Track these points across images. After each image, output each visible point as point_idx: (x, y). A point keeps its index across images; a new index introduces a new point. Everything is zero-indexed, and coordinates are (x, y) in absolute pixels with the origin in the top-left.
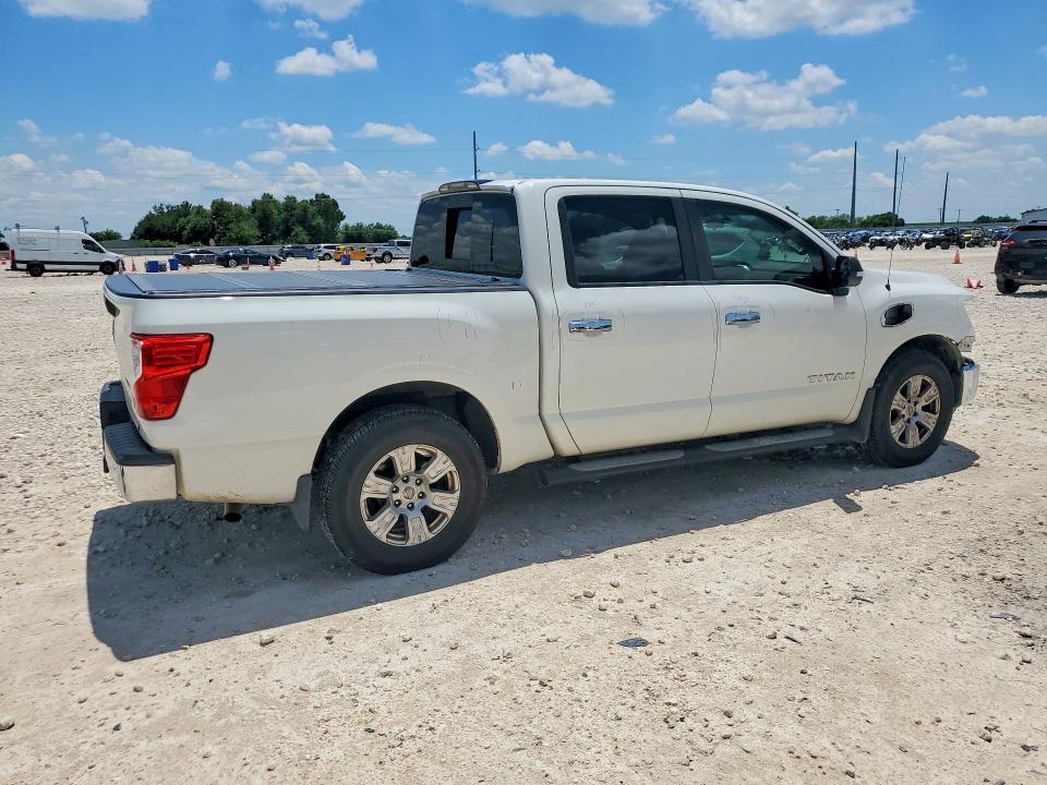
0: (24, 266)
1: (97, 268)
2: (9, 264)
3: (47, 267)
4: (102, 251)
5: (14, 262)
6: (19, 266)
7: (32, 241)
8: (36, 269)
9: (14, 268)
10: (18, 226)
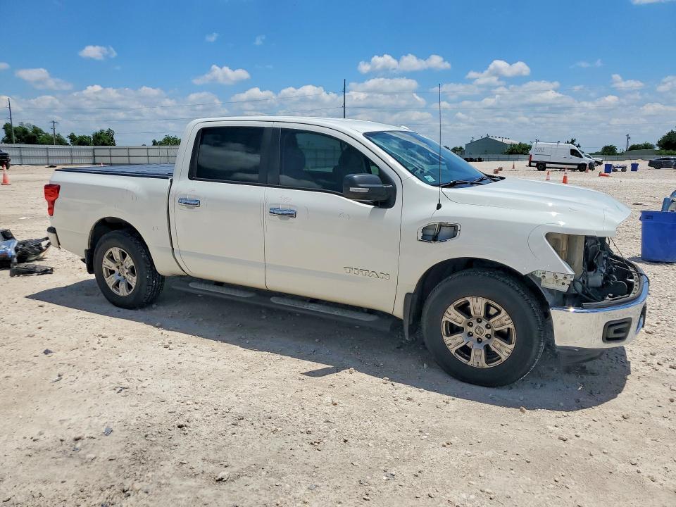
0: (535, 164)
1: (576, 167)
2: (527, 163)
3: (547, 165)
4: (581, 157)
5: (530, 162)
6: (532, 164)
7: (541, 149)
8: (541, 166)
9: (530, 165)
10: (537, 141)
